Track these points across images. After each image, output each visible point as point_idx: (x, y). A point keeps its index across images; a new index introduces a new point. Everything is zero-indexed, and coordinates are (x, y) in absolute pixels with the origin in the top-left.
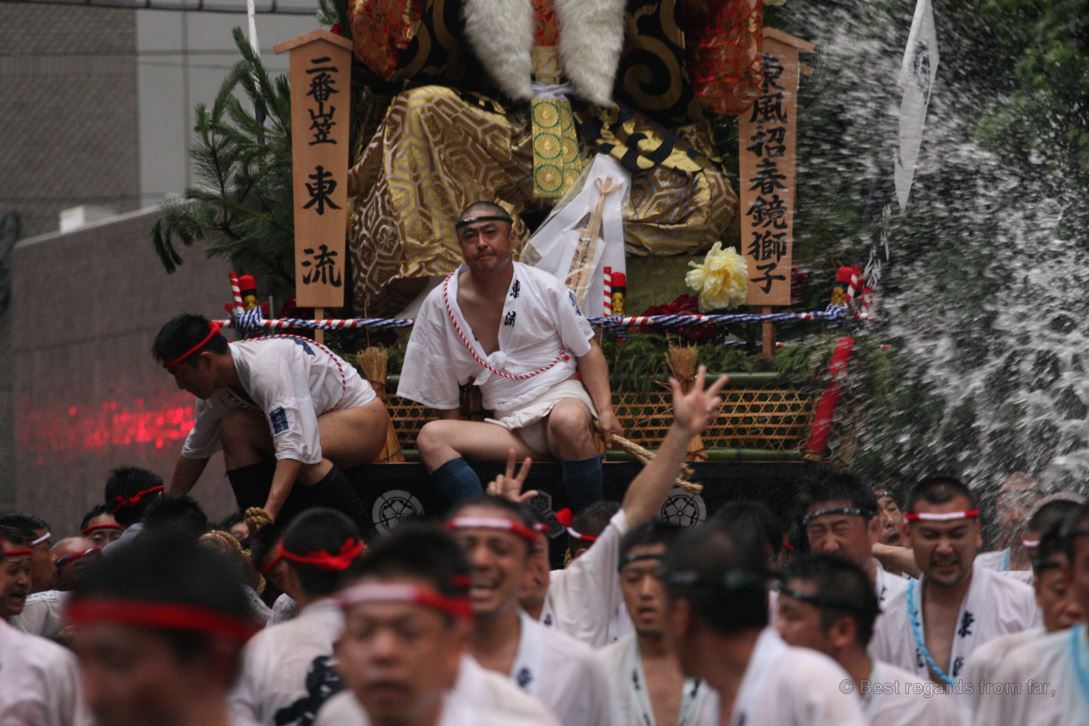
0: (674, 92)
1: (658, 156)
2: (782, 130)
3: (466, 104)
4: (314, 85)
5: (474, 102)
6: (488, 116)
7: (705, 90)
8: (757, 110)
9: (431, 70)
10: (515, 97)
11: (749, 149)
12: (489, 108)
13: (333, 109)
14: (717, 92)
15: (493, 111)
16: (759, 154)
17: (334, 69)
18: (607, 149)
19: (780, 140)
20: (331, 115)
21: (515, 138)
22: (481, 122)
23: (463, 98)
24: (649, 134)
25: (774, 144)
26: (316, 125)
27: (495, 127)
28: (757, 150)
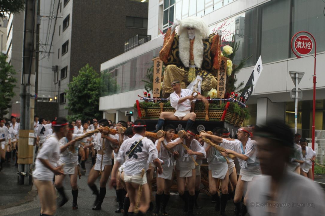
0: (210, 66)
1: (206, 76)
2: (224, 72)
3: (177, 67)
4: (157, 65)
5: (179, 67)
6: (181, 69)
7: (214, 66)
8: (221, 69)
9: (174, 63)
10: (186, 67)
11: (219, 74)
12: (181, 68)
13: (160, 68)
14: (215, 66)
15: (182, 69)
16: (221, 75)
17: (160, 63)
18: (199, 74)
19: (224, 73)
20: (159, 69)
21: (185, 73)
22: (179, 70)
23: (177, 66)
24: (205, 72)
25: (223, 74)
26: (157, 71)
27: (182, 71)
28: (220, 75)
